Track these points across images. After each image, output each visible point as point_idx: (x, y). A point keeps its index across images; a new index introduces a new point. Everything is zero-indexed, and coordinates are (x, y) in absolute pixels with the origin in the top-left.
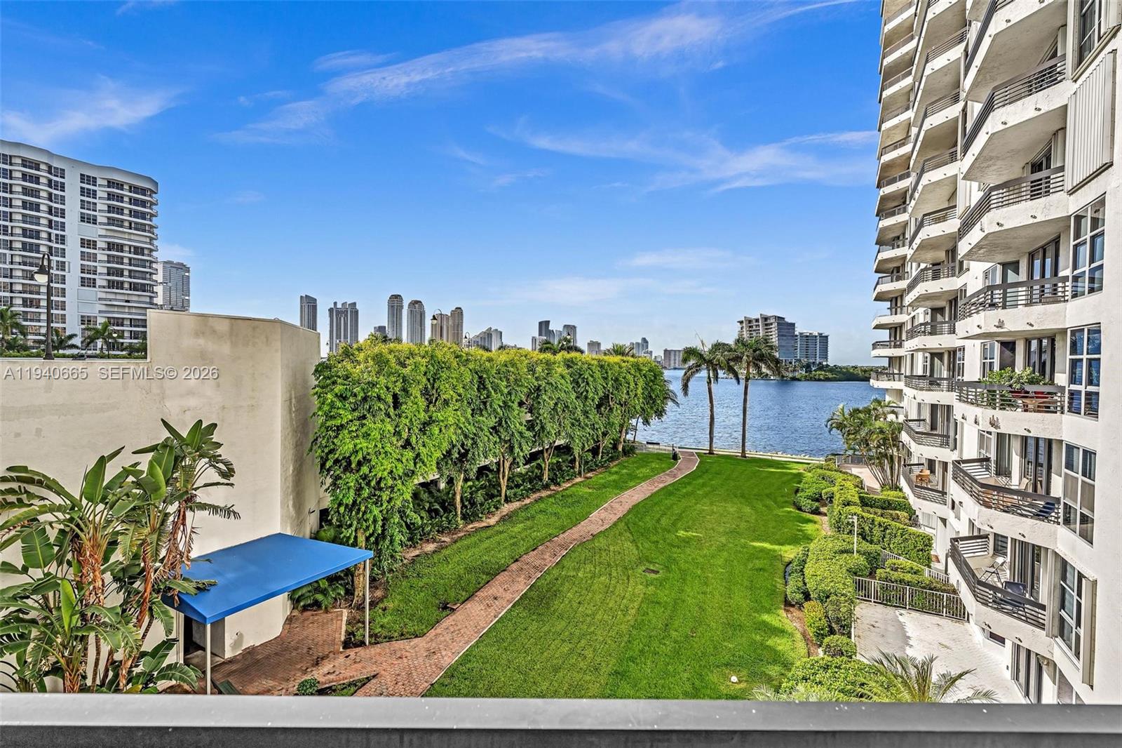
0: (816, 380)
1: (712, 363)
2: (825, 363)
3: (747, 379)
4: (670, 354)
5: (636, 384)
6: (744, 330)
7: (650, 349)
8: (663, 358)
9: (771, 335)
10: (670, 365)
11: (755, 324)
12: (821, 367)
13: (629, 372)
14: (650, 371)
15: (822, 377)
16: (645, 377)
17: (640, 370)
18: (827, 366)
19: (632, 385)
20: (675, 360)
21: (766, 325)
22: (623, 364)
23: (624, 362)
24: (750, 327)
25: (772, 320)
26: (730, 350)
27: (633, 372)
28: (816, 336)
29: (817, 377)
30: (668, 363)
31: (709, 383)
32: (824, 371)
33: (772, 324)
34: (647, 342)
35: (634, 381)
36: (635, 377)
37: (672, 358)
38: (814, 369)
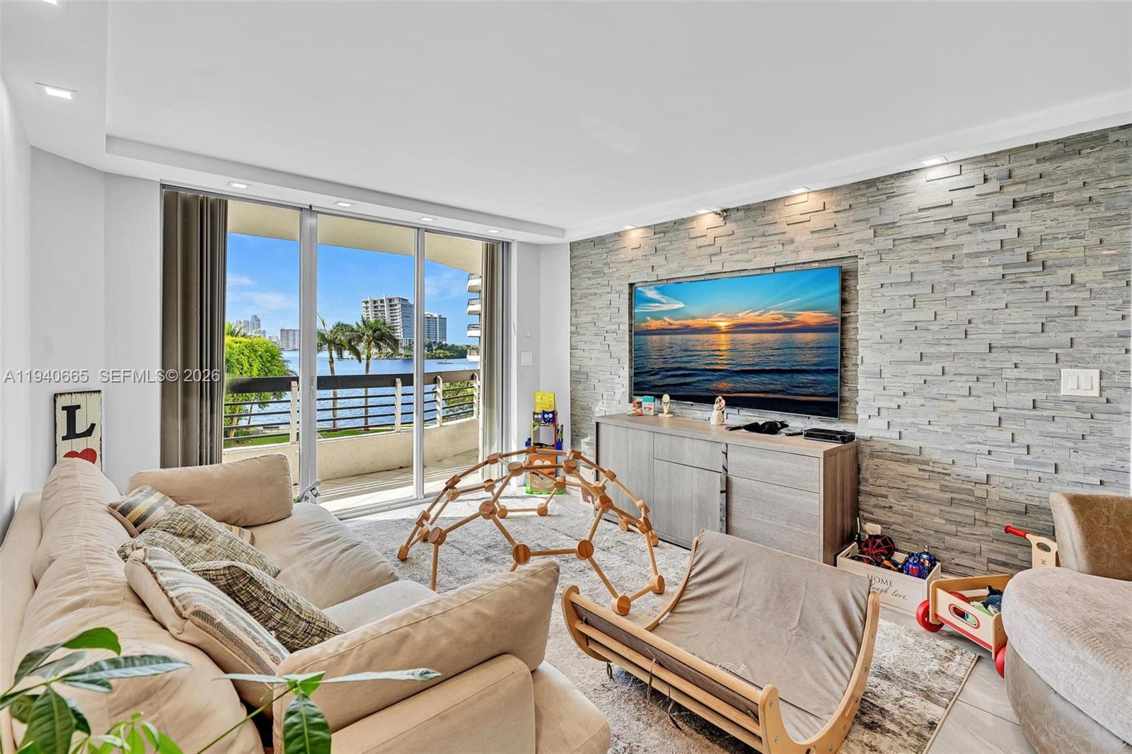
0: (436, 358)
1: (335, 343)
2: (444, 343)
3: (368, 358)
4: (288, 335)
5: (251, 365)
6: (369, 310)
7: (262, 329)
8: (279, 338)
9: (396, 316)
10: (288, 347)
11: (380, 304)
12: (441, 347)
13: (242, 354)
14: (266, 351)
15: (441, 355)
16: (261, 358)
17: (255, 351)
18: (446, 345)
19: (246, 366)
20: (294, 340)
21: (391, 306)
22: (235, 345)
23: (236, 343)
24: (375, 307)
25: (396, 302)
26: (352, 330)
27: (246, 352)
28: (436, 318)
29: (437, 355)
30: (285, 345)
31: (331, 362)
32: (443, 349)
33: (396, 305)
34: (258, 321)
35: (248, 362)
36: (249, 358)
37: (291, 338)
38: (434, 348)
